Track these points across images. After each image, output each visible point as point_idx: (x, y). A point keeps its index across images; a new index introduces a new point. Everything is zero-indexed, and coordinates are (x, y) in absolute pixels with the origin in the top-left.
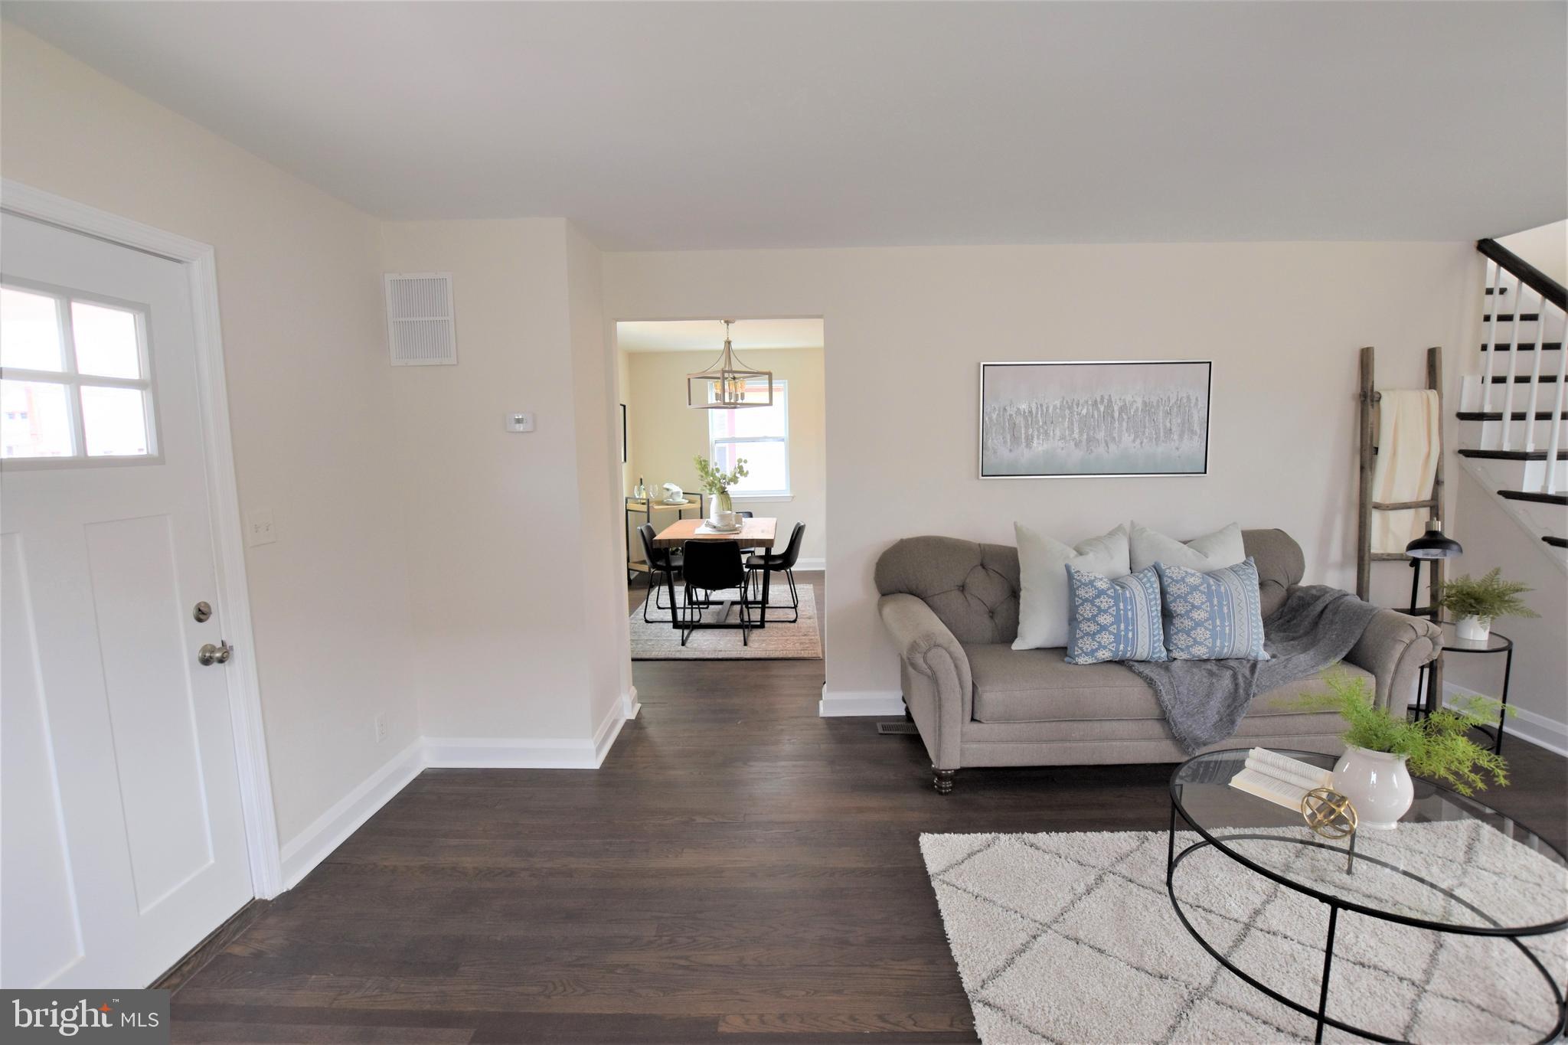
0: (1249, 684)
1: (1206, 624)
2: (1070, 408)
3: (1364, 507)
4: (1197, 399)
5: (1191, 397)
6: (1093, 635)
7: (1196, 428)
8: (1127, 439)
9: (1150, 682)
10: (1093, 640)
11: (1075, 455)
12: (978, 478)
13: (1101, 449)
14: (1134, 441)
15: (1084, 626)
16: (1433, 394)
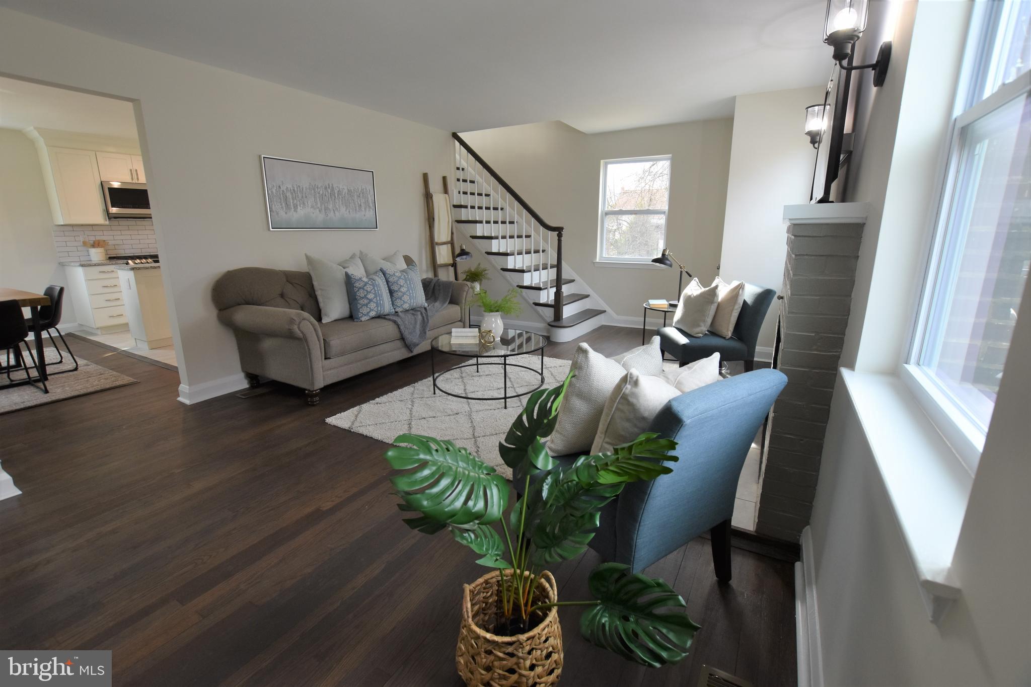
0: (427, 316)
1: (407, 293)
2: (314, 189)
3: (432, 245)
4: (369, 191)
5: (367, 189)
6: (366, 305)
7: (371, 205)
8: (343, 209)
9: (395, 322)
10: (367, 307)
11: (319, 217)
12: (269, 230)
13: (331, 214)
14: (346, 210)
15: (361, 302)
16: (447, 195)
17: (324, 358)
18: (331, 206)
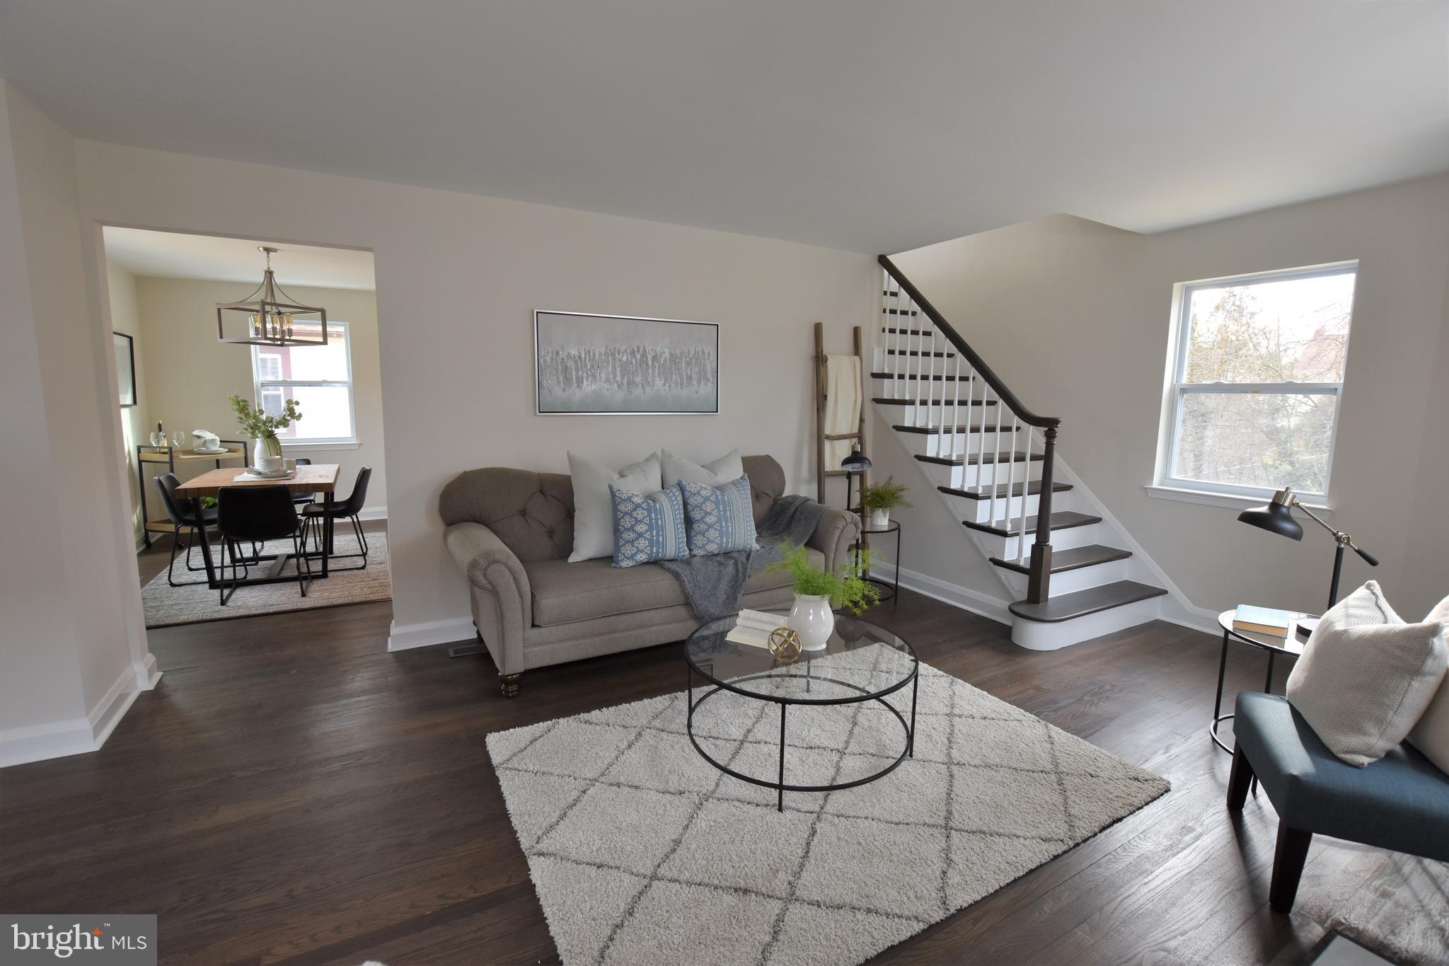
0: (745, 569)
1: (715, 526)
2: (613, 355)
3: (820, 437)
4: (709, 354)
5: (705, 351)
6: (632, 542)
7: (709, 376)
8: (659, 383)
9: (676, 575)
10: (633, 545)
11: (617, 395)
12: (536, 413)
13: (639, 391)
14: (664, 385)
15: (625, 536)
16: (857, 359)
17: (529, 624)
18: (638, 379)
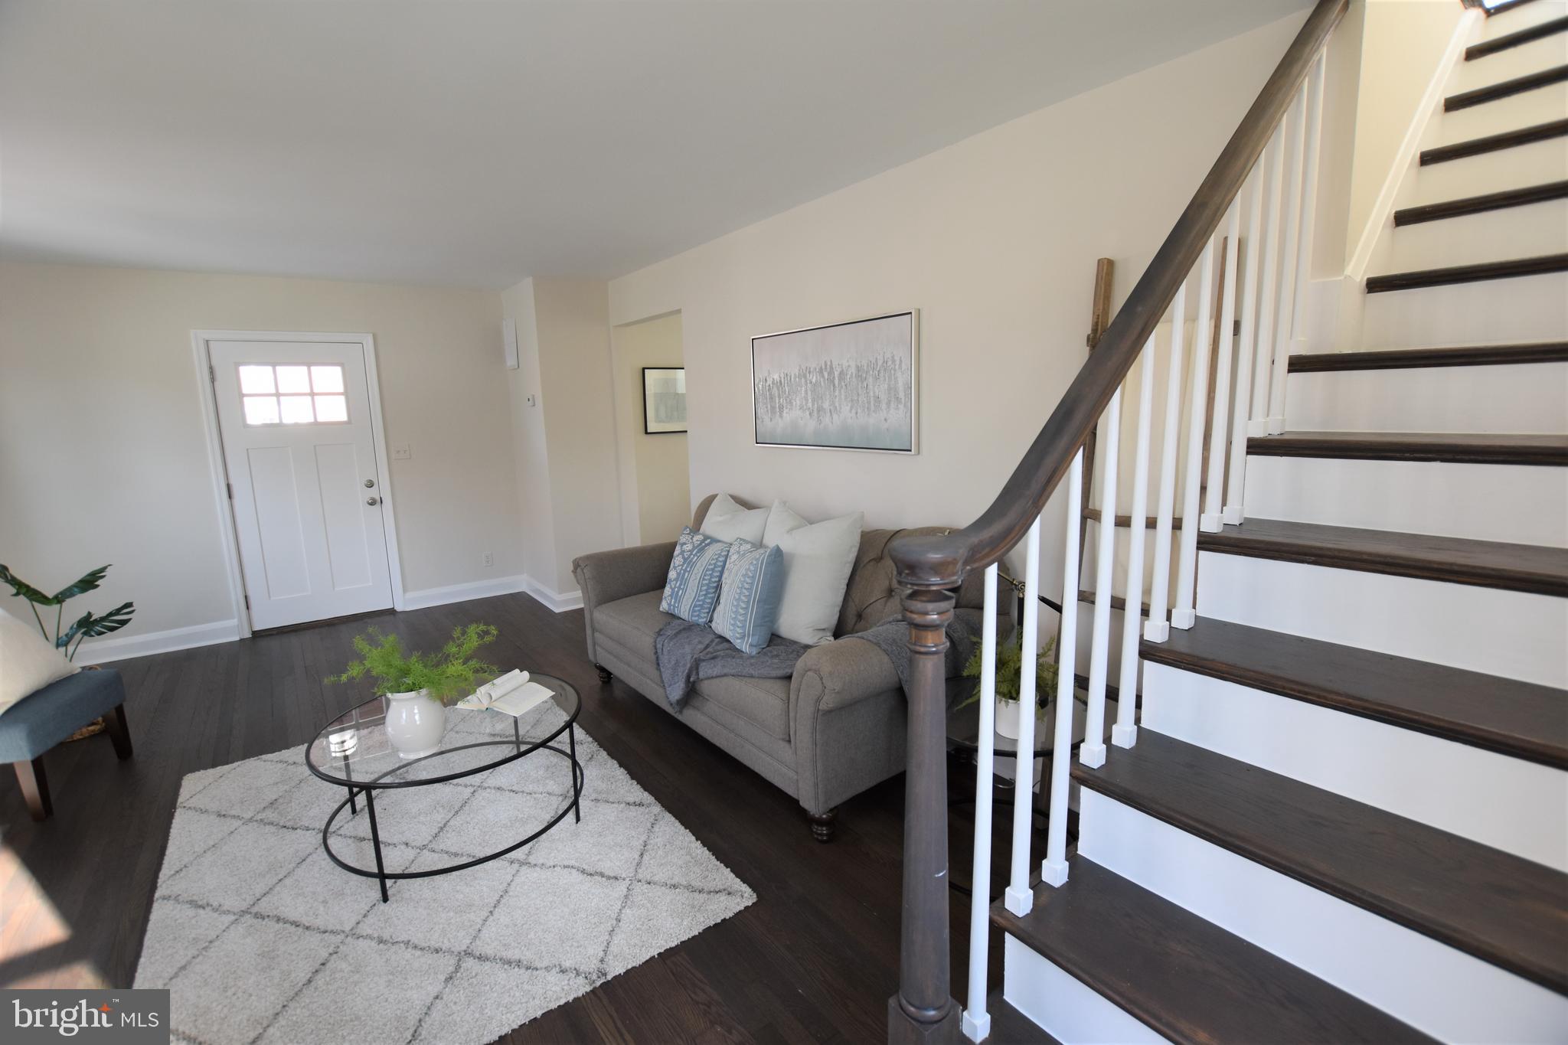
4: (901, 361)
5: (896, 358)
7: (901, 395)
12: (755, 444)
18: (826, 405)
